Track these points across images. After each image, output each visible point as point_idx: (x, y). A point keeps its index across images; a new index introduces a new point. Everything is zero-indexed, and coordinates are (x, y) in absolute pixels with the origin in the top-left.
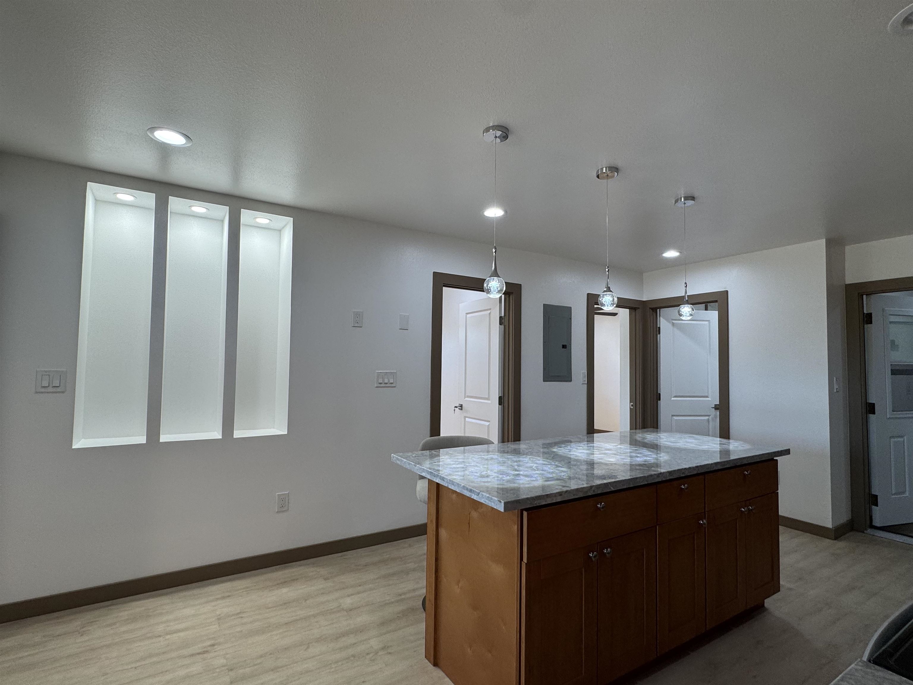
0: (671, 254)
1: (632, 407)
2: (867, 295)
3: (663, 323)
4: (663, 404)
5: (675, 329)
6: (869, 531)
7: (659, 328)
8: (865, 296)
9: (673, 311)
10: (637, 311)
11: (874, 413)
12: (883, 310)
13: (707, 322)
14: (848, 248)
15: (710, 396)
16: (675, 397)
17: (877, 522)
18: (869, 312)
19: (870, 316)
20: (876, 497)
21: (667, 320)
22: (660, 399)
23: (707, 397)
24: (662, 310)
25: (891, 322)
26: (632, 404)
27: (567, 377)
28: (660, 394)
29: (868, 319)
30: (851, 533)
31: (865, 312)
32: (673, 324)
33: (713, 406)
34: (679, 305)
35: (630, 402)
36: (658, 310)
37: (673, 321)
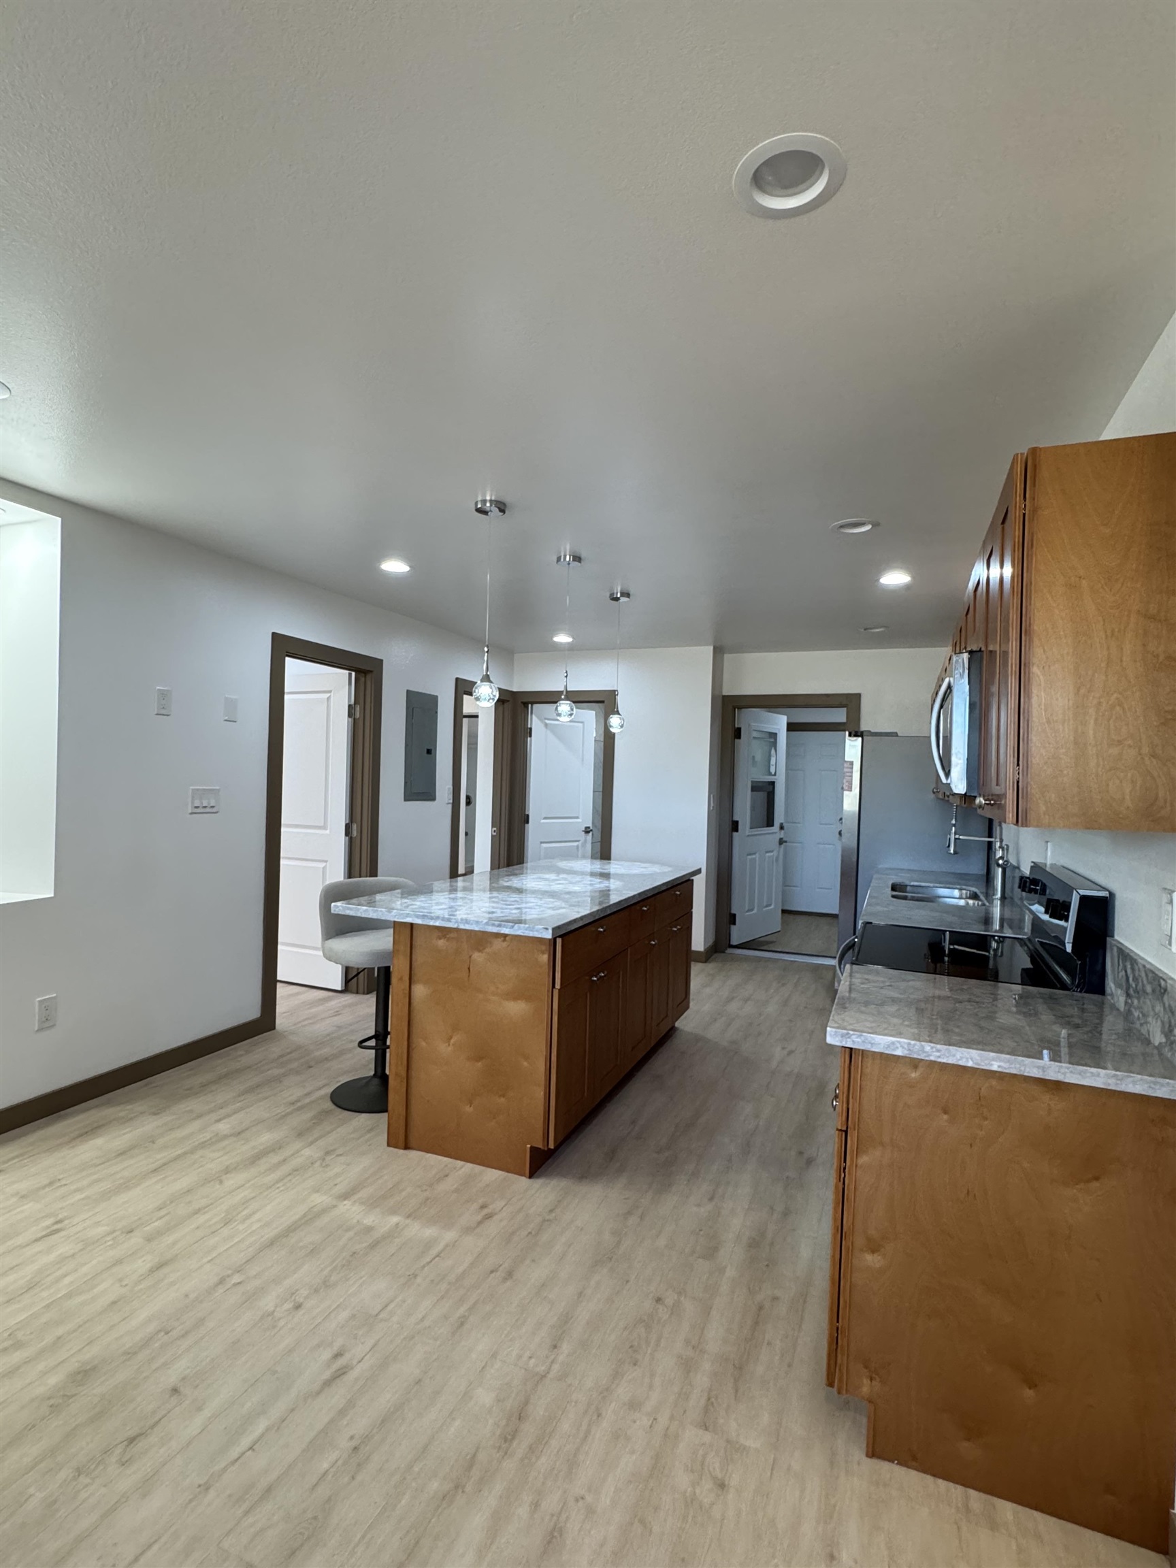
0: (562, 638)
1: (495, 834)
2: (738, 708)
3: (535, 722)
4: (531, 828)
5: (548, 732)
6: (730, 951)
7: (531, 729)
8: (736, 710)
9: (547, 709)
10: (506, 705)
11: (737, 831)
12: (749, 725)
13: (581, 725)
14: (726, 656)
15: (580, 817)
16: (545, 818)
17: (734, 942)
18: (739, 726)
19: (739, 729)
20: (734, 916)
21: (538, 717)
22: (528, 822)
23: (577, 818)
24: (535, 706)
25: (754, 738)
26: (495, 829)
27: (428, 794)
28: (528, 816)
29: (738, 733)
30: (716, 955)
31: (736, 726)
32: (546, 725)
33: (584, 829)
34: (556, 702)
35: (492, 827)
36: (530, 705)
37: (547, 721)
